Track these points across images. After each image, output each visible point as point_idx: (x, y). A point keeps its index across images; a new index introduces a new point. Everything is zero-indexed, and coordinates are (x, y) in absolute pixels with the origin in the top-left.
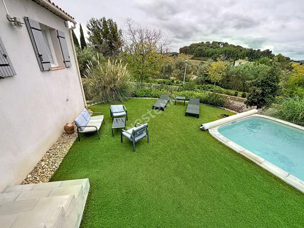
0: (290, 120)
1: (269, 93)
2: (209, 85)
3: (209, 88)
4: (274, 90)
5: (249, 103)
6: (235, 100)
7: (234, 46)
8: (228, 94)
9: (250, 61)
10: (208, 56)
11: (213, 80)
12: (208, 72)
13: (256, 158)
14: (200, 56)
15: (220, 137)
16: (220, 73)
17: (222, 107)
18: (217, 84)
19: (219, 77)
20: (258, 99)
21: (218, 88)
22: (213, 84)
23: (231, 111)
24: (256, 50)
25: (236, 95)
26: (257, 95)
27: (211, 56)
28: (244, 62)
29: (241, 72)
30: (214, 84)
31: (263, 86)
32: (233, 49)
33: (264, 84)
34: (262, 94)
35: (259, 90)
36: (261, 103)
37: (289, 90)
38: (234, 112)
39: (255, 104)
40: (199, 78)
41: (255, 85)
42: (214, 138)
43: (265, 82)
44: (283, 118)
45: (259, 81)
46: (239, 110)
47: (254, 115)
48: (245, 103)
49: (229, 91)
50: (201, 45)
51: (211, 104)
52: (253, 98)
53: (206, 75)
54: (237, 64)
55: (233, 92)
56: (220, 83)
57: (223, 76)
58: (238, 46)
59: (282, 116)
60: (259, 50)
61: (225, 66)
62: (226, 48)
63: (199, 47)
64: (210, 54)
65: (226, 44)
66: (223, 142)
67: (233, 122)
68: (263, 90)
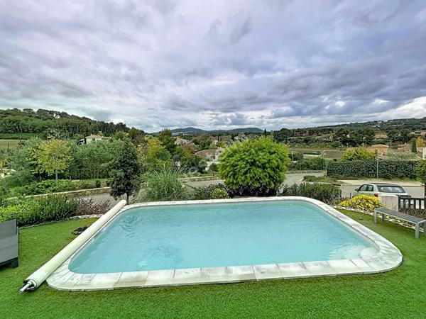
0: (159, 199)
1: (133, 174)
2: (46, 182)
3: (47, 187)
4: (136, 169)
5: (116, 192)
6: (98, 193)
7: (78, 118)
8: (85, 188)
9: (105, 135)
10: (35, 132)
11: (50, 172)
12: (35, 160)
13: (138, 277)
14: (16, 131)
15: (75, 281)
16: (62, 159)
17: (73, 215)
18: (61, 176)
19: (60, 165)
20: (123, 184)
21: (64, 182)
22: (53, 177)
23: (91, 216)
24: (109, 122)
25: (98, 186)
26: (120, 179)
27: (40, 131)
28: (99, 138)
29: (95, 152)
30: (55, 178)
31: (123, 166)
32: (77, 122)
33: (123, 164)
34: (126, 176)
35: (120, 173)
36: (129, 188)
37: (152, 164)
38: (95, 216)
39: (124, 191)
40: (19, 174)
41: (114, 168)
42: (63, 291)
43: (124, 162)
44: (154, 199)
45: (116, 162)
46: (104, 209)
47: (123, 210)
48: (111, 194)
49: (87, 182)
50: (14, 113)
51: (49, 220)
52: (118, 185)
53: (34, 166)
54: (89, 140)
55: (92, 182)
56: (67, 173)
57: (68, 161)
58: (84, 118)
59: (151, 197)
60: (112, 123)
61: (68, 146)
62: (65, 120)
63: (10, 117)
64: (37, 128)
65: (64, 115)
66: (83, 288)
67: (97, 235)
68: (125, 171)
